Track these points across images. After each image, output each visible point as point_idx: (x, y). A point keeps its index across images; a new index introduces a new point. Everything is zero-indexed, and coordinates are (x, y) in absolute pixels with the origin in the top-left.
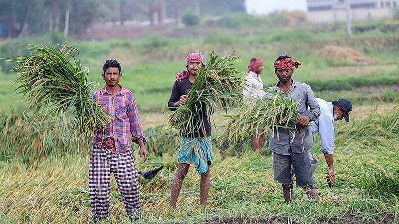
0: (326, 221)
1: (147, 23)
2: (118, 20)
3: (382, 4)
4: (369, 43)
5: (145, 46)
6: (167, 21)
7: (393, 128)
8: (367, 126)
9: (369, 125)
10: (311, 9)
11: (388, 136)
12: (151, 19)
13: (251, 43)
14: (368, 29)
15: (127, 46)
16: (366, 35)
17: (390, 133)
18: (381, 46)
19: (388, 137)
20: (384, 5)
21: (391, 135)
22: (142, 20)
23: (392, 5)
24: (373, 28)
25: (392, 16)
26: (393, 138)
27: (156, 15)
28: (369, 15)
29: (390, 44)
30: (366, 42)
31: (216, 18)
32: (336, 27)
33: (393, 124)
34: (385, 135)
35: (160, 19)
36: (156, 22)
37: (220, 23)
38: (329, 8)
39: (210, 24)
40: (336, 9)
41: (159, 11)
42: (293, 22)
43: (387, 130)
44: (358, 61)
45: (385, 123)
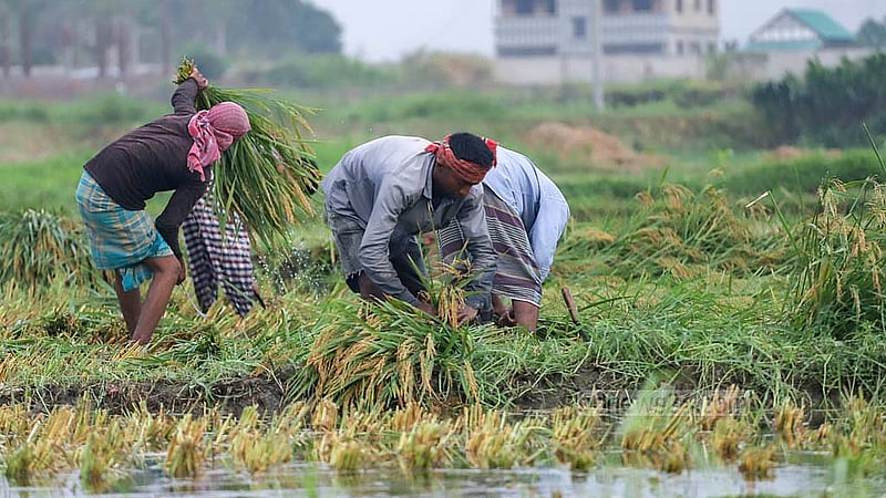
0: (533, 381)
1: (90, 72)
2: (14, 64)
3: (680, 46)
4: (646, 130)
5: (87, 119)
6: (140, 69)
7: (704, 238)
8: (640, 231)
9: (645, 230)
10: (505, 52)
11: (690, 257)
12: (102, 64)
13: (354, 119)
14: (645, 97)
15: (37, 116)
16: (641, 110)
17: (694, 251)
18: (676, 139)
19: (691, 260)
20: (686, 49)
21: (697, 255)
22: (76, 64)
23: (704, 49)
24: (658, 96)
25: (704, 72)
26: (702, 262)
27: (113, 54)
28: (648, 70)
29: (698, 134)
30: (640, 126)
31: (266, 66)
32: (567, 93)
33: (703, 228)
34: (683, 255)
35: (123, 64)
36: (113, 70)
37: (275, 78)
38: (549, 51)
39: (251, 78)
40: (566, 56)
41: (123, 45)
42: (460, 80)
43: (689, 243)
44: (620, 162)
45: (684, 224)
